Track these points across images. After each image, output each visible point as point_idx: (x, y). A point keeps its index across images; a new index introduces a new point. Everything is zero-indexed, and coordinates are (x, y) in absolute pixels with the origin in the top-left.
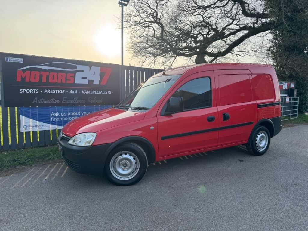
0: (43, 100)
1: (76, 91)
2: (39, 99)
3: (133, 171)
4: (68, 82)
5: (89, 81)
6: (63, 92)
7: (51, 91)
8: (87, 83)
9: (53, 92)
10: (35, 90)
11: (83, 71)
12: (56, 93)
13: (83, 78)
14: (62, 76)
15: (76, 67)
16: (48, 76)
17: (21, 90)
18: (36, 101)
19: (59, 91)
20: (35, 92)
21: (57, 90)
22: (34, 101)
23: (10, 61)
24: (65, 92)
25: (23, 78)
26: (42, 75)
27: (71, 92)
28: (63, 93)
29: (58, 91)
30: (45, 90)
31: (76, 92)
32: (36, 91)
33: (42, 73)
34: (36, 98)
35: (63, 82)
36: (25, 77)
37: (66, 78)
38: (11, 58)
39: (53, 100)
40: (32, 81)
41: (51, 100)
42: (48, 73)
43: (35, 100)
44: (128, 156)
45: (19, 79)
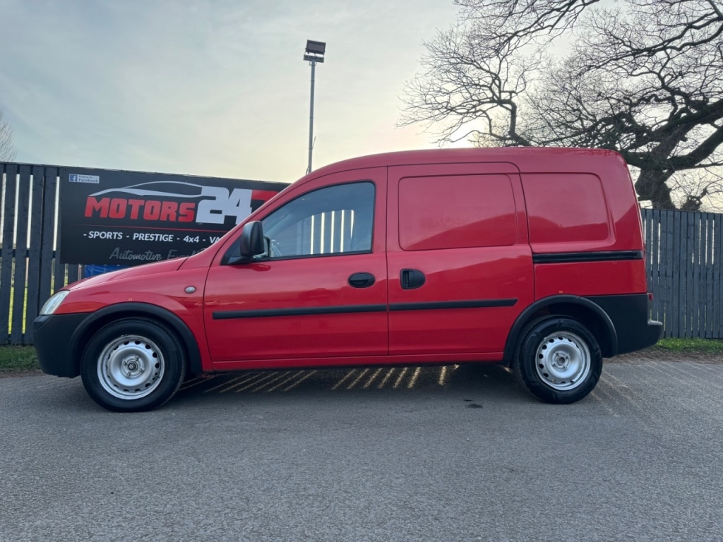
0: (129, 254)
1: (198, 237)
2: (121, 251)
3: (148, 382)
4: (181, 219)
5: (227, 218)
6: (170, 238)
7: (146, 237)
8: (222, 222)
9: (150, 238)
10: (115, 233)
11: (214, 198)
12: (156, 240)
13: (212, 212)
14: (170, 208)
15: (199, 191)
16: (142, 208)
17: (90, 233)
18: (117, 255)
19: (162, 238)
20: (115, 238)
21: (157, 235)
22: (113, 255)
23: (76, 180)
24: (174, 239)
25: (97, 210)
26: (132, 205)
27: (186, 239)
28: (170, 240)
29: (159, 237)
30: (135, 234)
31: (197, 239)
32: (117, 235)
33: (131, 202)
34: (117, 250)
35: (171, 219)
36: (100, 210)
37: (177, 211)
38: (78, 175)
39: (150, 254)
40: (111, 216)
41: (146, 254)
42: (142, 202)
43: (115, 254)
44: (141, 348)
45: (88, 214)
